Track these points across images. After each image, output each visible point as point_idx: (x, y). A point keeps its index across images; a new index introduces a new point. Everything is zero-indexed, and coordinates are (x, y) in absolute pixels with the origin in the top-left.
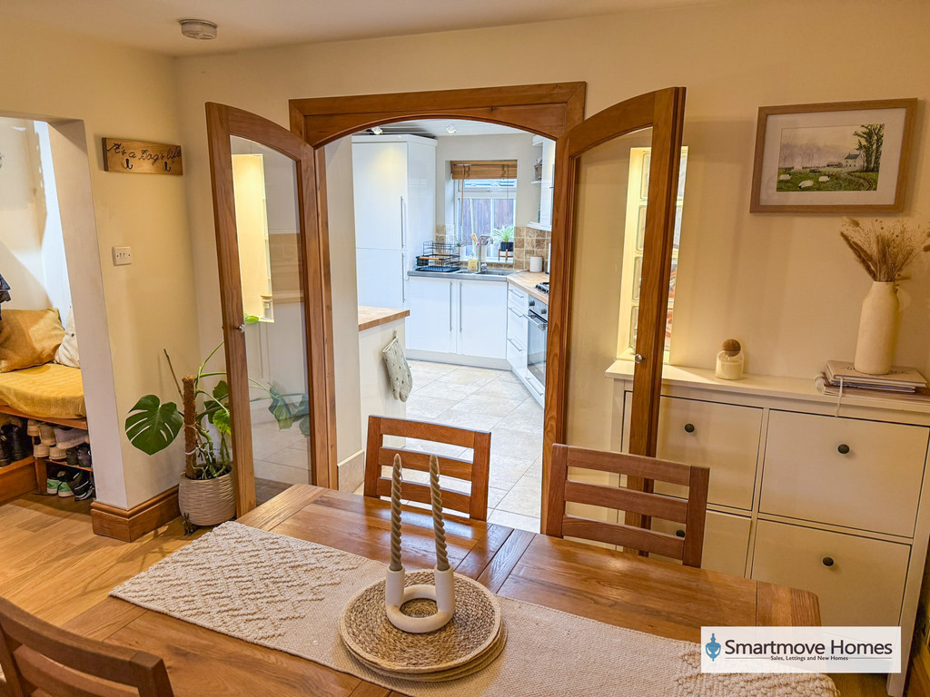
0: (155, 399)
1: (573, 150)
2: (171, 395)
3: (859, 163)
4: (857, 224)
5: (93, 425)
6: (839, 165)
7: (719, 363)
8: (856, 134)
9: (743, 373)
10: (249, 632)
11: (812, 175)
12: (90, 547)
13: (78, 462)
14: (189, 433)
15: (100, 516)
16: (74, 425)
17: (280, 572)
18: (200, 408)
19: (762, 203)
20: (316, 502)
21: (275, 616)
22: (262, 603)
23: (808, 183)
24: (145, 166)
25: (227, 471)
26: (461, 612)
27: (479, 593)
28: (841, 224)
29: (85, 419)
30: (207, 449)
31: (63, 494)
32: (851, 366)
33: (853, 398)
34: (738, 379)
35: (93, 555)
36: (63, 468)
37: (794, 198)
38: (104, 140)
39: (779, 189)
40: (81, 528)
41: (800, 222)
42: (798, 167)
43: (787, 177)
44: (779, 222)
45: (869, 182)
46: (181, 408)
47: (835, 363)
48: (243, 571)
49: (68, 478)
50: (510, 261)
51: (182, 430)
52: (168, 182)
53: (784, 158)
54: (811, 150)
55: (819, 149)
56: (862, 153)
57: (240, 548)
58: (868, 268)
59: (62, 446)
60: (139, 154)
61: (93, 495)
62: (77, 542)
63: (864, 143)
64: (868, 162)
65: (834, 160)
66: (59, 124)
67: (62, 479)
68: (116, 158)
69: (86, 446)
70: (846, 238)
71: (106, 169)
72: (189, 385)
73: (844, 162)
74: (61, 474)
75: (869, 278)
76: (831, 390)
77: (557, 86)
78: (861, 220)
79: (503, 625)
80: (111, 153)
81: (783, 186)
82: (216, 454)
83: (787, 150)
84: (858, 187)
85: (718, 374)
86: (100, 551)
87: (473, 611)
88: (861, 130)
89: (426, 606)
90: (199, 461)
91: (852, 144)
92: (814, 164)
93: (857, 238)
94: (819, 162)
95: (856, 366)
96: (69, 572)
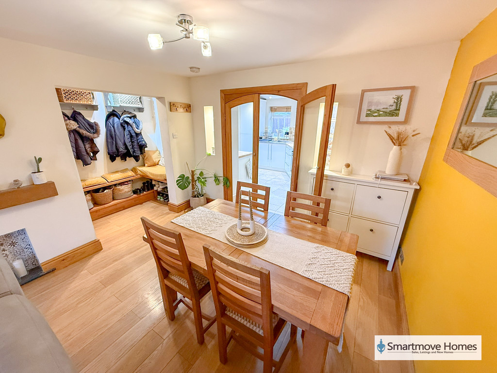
0: (184, 175)
1: (302, 104)
2: (188, 174)
3: (394, 108)
4: (390, 128)
5: (168, 182)
6: (387, 108)
7: (343, 170)
8: (393, 98)
9: (351, 173)
10: (203, 232)
11: (377, 112)
12: (168, 214)
13: (165, 192)
14: (193, 185)
15: (170, 206)
16: (164, 182)
17: (212, 219)
18: (196, 178)
19: (360, 121)
20: (223, 204)
21: (210, 229)
22: (206, 226)
23: (376, 114)
24: (181, 110)
25: (203, 196)
26: (257, 232)
27: (262, 228)
28: (385, 127)
29: (166, 180)
30: (197, 190)
31: (161, 200)
32: (385, 172)
33: (384, 182)
34: (348, 175)
35: (169, 215)
36: (161, 193)
37: (371, 119)
38: (170, 103)
39: (366, 116)
40: (166, 209)
41: (373, 127)
42: (373, 109)
43: (369, 112)
44: (365, 126)
45: (396, 114)
46: (191, 178)
47: (380, 171)
48: (203, 218)
49: (162, 196)
50: (288, 138)
51: (191, 184)
52: (187, 114)
53: (369, 106)
54: (378, 103)
55: (380, 103)
56: (395, 104)
57: (203, 213)
58: (393, 142)
59: (161, 187)
60: (179, 107)
61: (169, 201)
62: (165, 212)
63: (396, 101)
64: (397, 107)
65: (386, 107)
66: (158, 98)
67: (161, 196)
68: (173, 108)
69: (167, 187)
70: (386, 132)
71: (171, 111)
72: (193, 172)
73: (388, 108)
74: (161, 195)
75: (393, 144)
76: (377, 179)
77: (298, 84)
78: (391, 126)
79: (267, 236)
80: (172, 106)
81: (368, 115)
82: (200, 191)
83: (370, 104)
84: (393, 115)
85: (343, 173)
86: (171, 215)
87: (260, 232)
88: (395, 97)
89: (248, 230)
90: (195, 193)
91: (391, 101)
92: (378, 108)
93: (390, 132)
94: (380, 107)
95: (386, 172)
96: (163, 219)
